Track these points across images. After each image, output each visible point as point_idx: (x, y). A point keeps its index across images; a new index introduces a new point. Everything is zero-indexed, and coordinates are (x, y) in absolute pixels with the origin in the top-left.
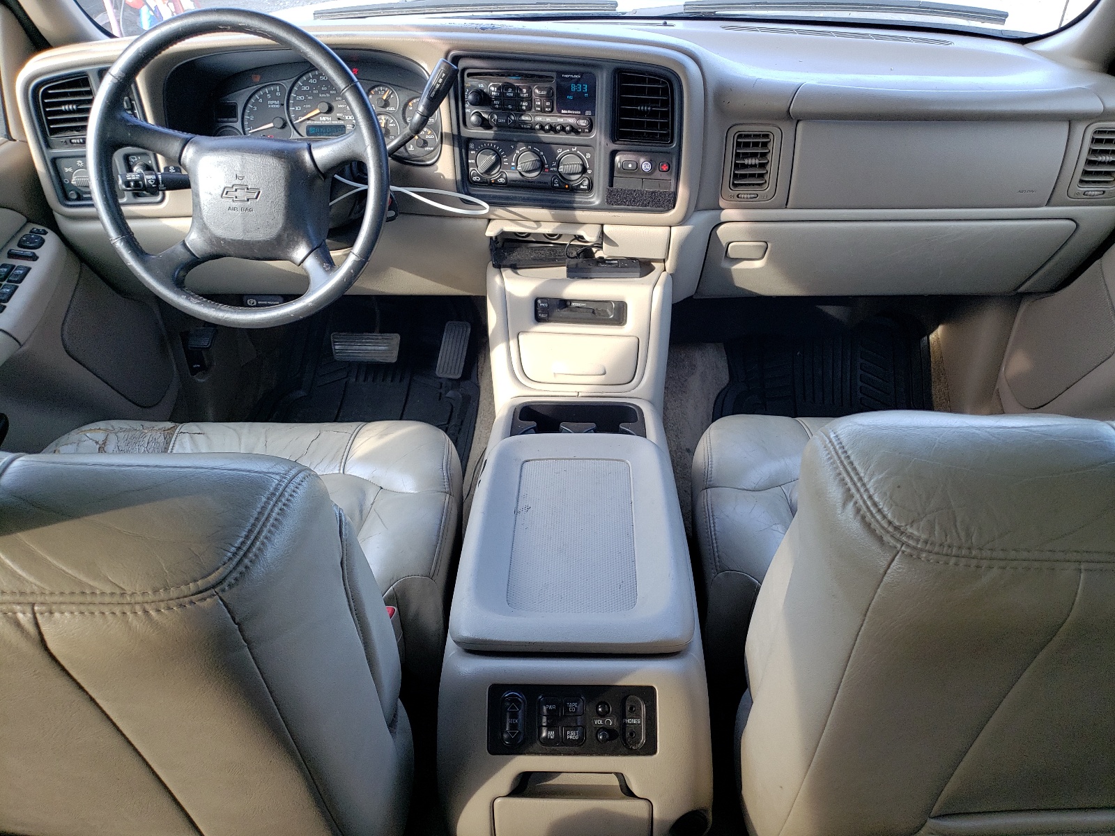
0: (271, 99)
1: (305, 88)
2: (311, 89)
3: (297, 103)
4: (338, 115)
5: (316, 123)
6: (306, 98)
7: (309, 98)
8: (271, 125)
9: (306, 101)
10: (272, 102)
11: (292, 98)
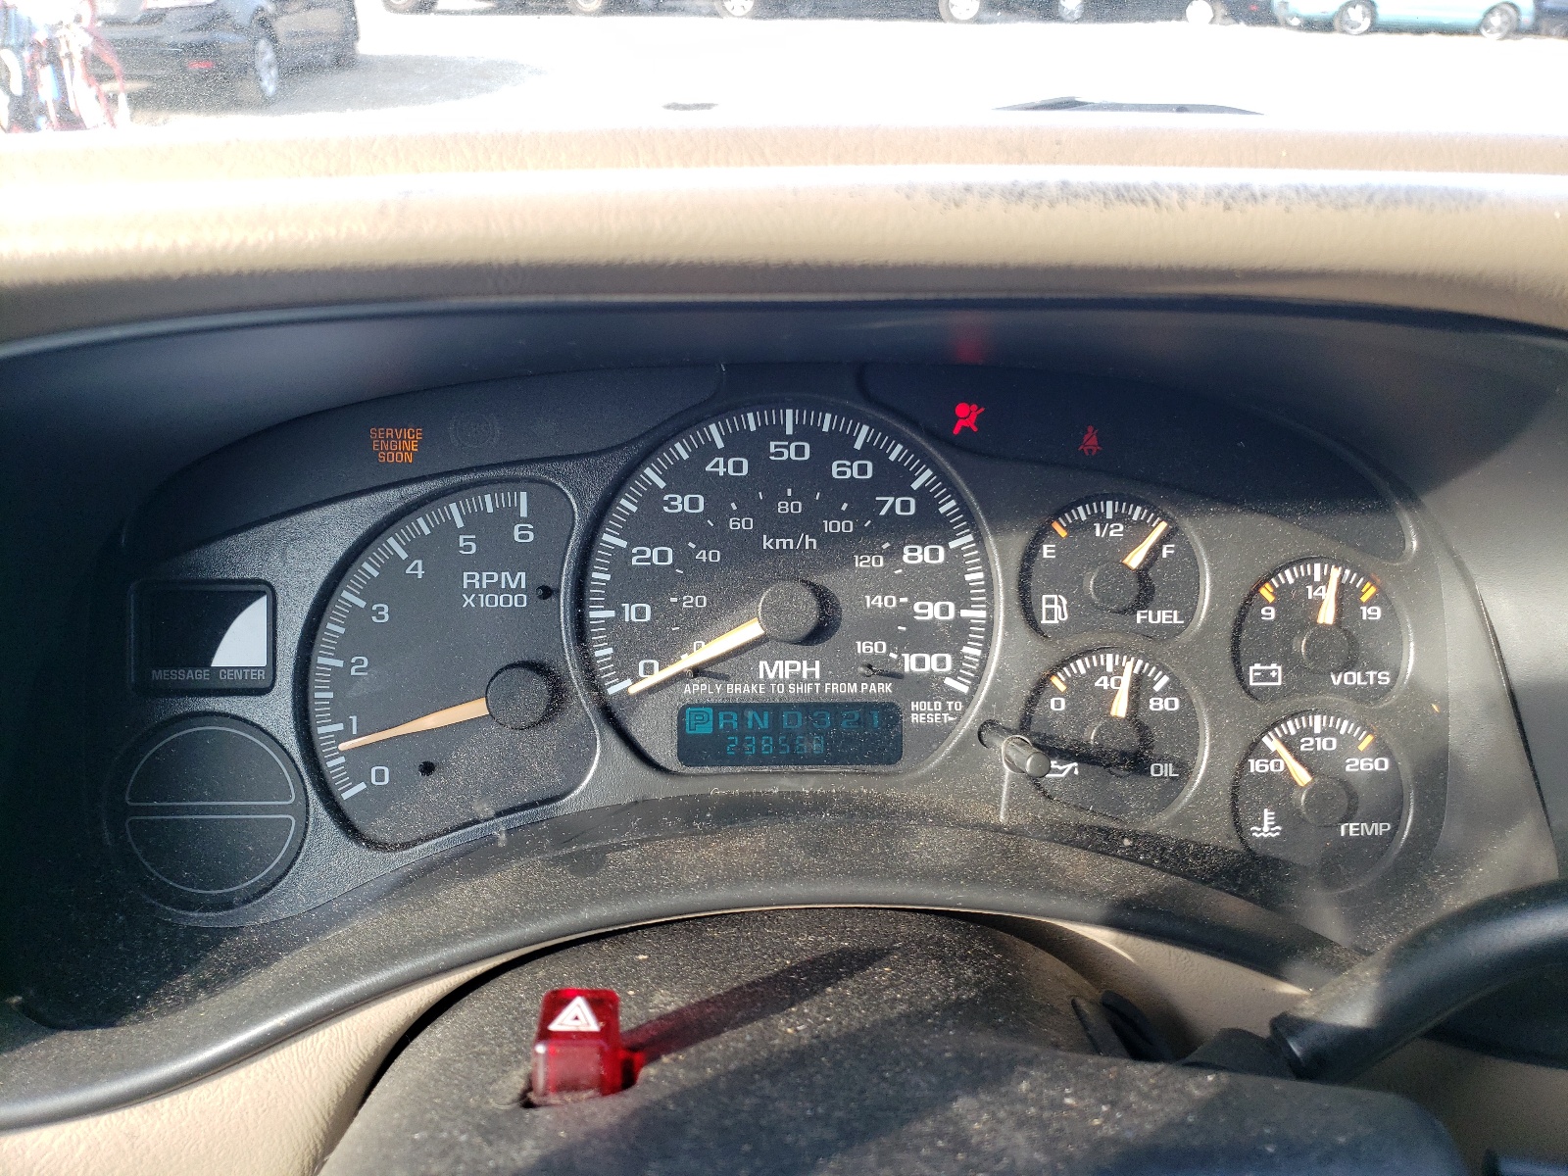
0: (476, 564)
1: (681, 504)
2: (716, 509)
3: (631, 584)
4: (862, 647)
5: (735, 690)
6: (684, 558)
7: (702, 556)
8: (477, 708)
9: (690, 573)
10: (481, 579)
11: (601, 556)
